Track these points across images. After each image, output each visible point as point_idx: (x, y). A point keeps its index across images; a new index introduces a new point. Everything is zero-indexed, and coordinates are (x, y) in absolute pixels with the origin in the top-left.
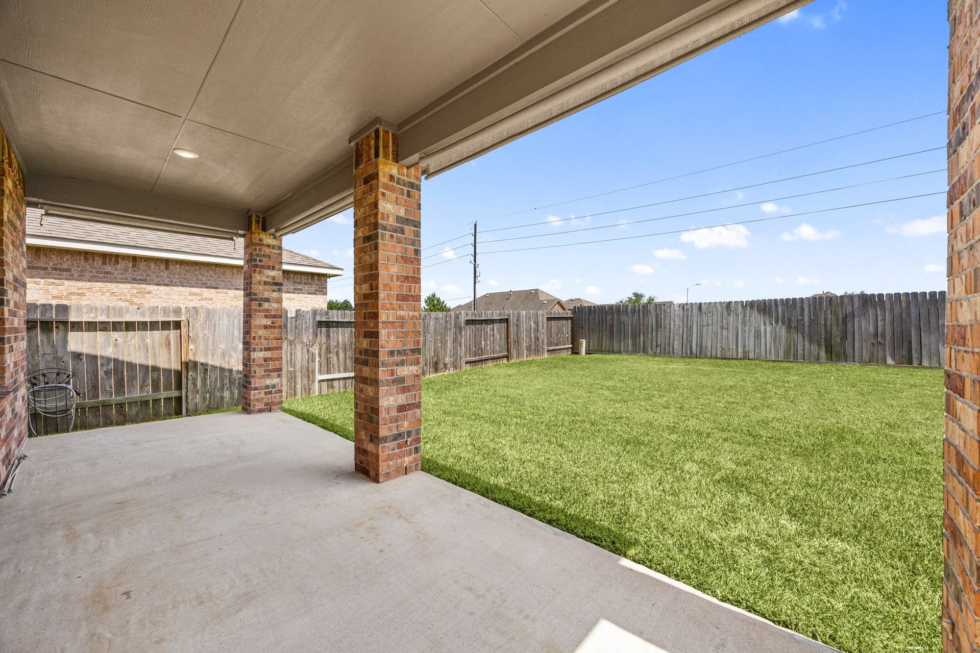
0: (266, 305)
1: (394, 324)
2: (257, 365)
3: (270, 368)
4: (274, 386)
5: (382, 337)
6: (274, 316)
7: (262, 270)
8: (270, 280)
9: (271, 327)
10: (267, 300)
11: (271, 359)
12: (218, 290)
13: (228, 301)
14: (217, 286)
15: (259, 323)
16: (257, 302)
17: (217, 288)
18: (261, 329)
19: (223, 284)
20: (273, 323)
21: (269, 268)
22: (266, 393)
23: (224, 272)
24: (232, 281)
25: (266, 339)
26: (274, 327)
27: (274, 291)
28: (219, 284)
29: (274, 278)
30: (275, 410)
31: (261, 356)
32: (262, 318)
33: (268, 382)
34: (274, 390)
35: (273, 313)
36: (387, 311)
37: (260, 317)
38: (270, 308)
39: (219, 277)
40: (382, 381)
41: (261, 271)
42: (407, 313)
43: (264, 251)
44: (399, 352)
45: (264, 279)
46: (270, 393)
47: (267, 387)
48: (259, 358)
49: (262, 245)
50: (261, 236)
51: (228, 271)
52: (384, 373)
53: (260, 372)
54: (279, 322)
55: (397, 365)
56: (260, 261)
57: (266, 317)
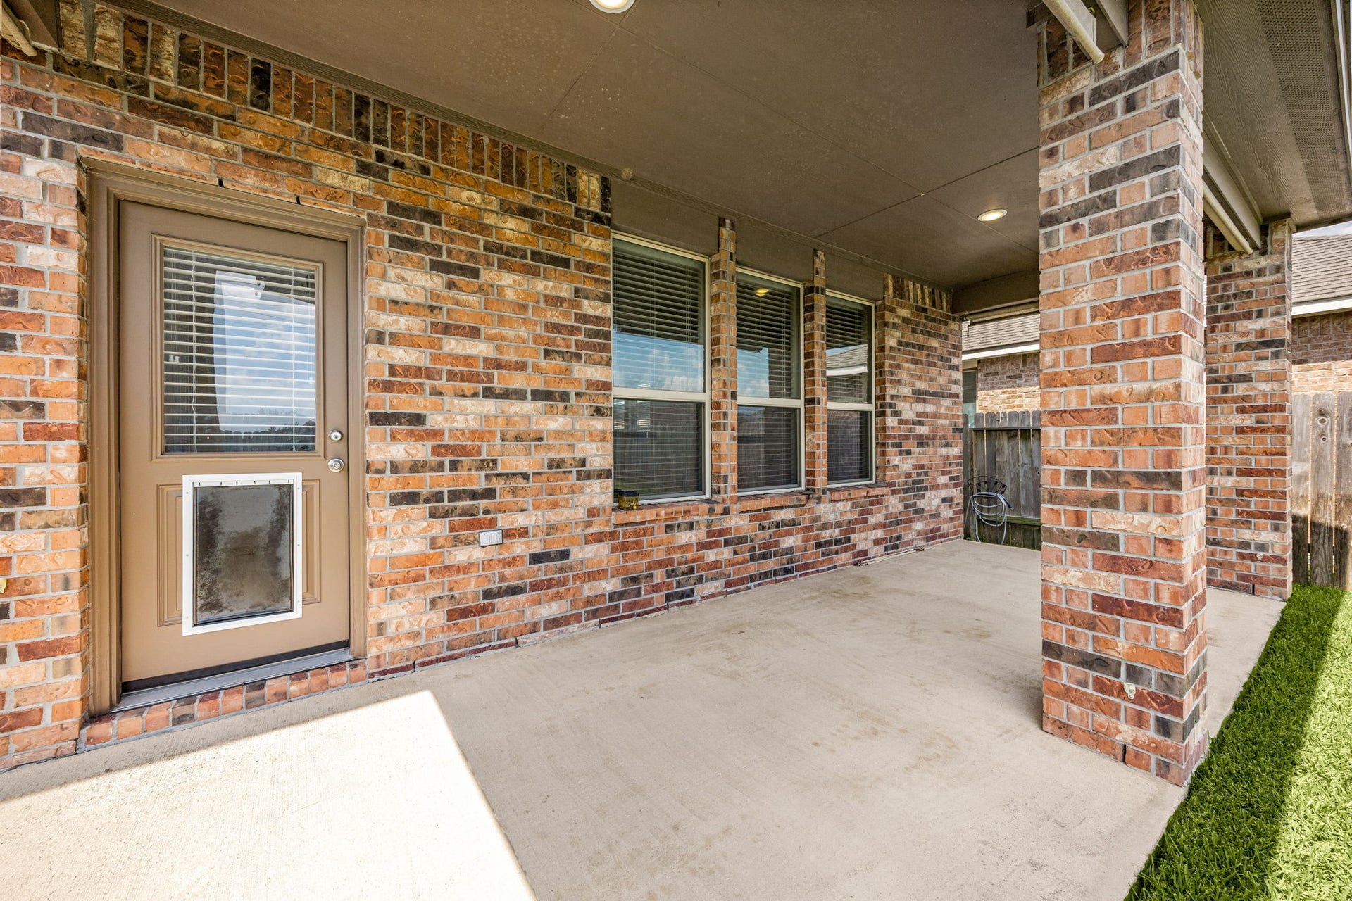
0: (1240, 389)
1: (1083, 415)
2: (1220, 501)
3: (1253, 508)
4: (1262, 547)
5: (1047, 442)
6: (1264, 409)
7: (1232, 324)
8: (1251, 339)
9: (1253, 430)
10: (1244, 378)
11: (1254, 493)
12: (1305, 365)
13: (1331, 383)
14: (1304, 357)
15: (1224, 424)
16: (1219, 386)
17: (1305, 361)
18: (1230, 433)
19: (1319, 352)
20: (1257, 422)
21: (1248, 316)
22: (1242, 556)
23: (1322, 328)
24: (1342, 344)
25: (1242, 453)
26: (1263, 431)
27: (1260, 359)
28: (1308, 354)
29: (1262, 333)
30: (1266, 593)
31: (1229, 484)
32: (1231, 413)
33: (1246, 535)
34: (1260, 555)
35: (1260, 402)
36: (1063, 389)
37: (1226, 411)
38: (1252, 393)
39: (1309, 341)
40: (1049, 530)
41: (1228, 326)
42: (1126, 386)
43: (1237, 286)
44: (1099, 477)
45: (1236, 339)
46: (1252, 557)
47: (1246, 545)
48: (1224, 488)
49: (1230, 277)
50: (1227, 261)
51: (1331, 326)
52: (1054, 517)
53: (1228, 513)
54: (1275, 419)
55: (1093, 504)
56: (1227, 307)
57: (1242, 410)
